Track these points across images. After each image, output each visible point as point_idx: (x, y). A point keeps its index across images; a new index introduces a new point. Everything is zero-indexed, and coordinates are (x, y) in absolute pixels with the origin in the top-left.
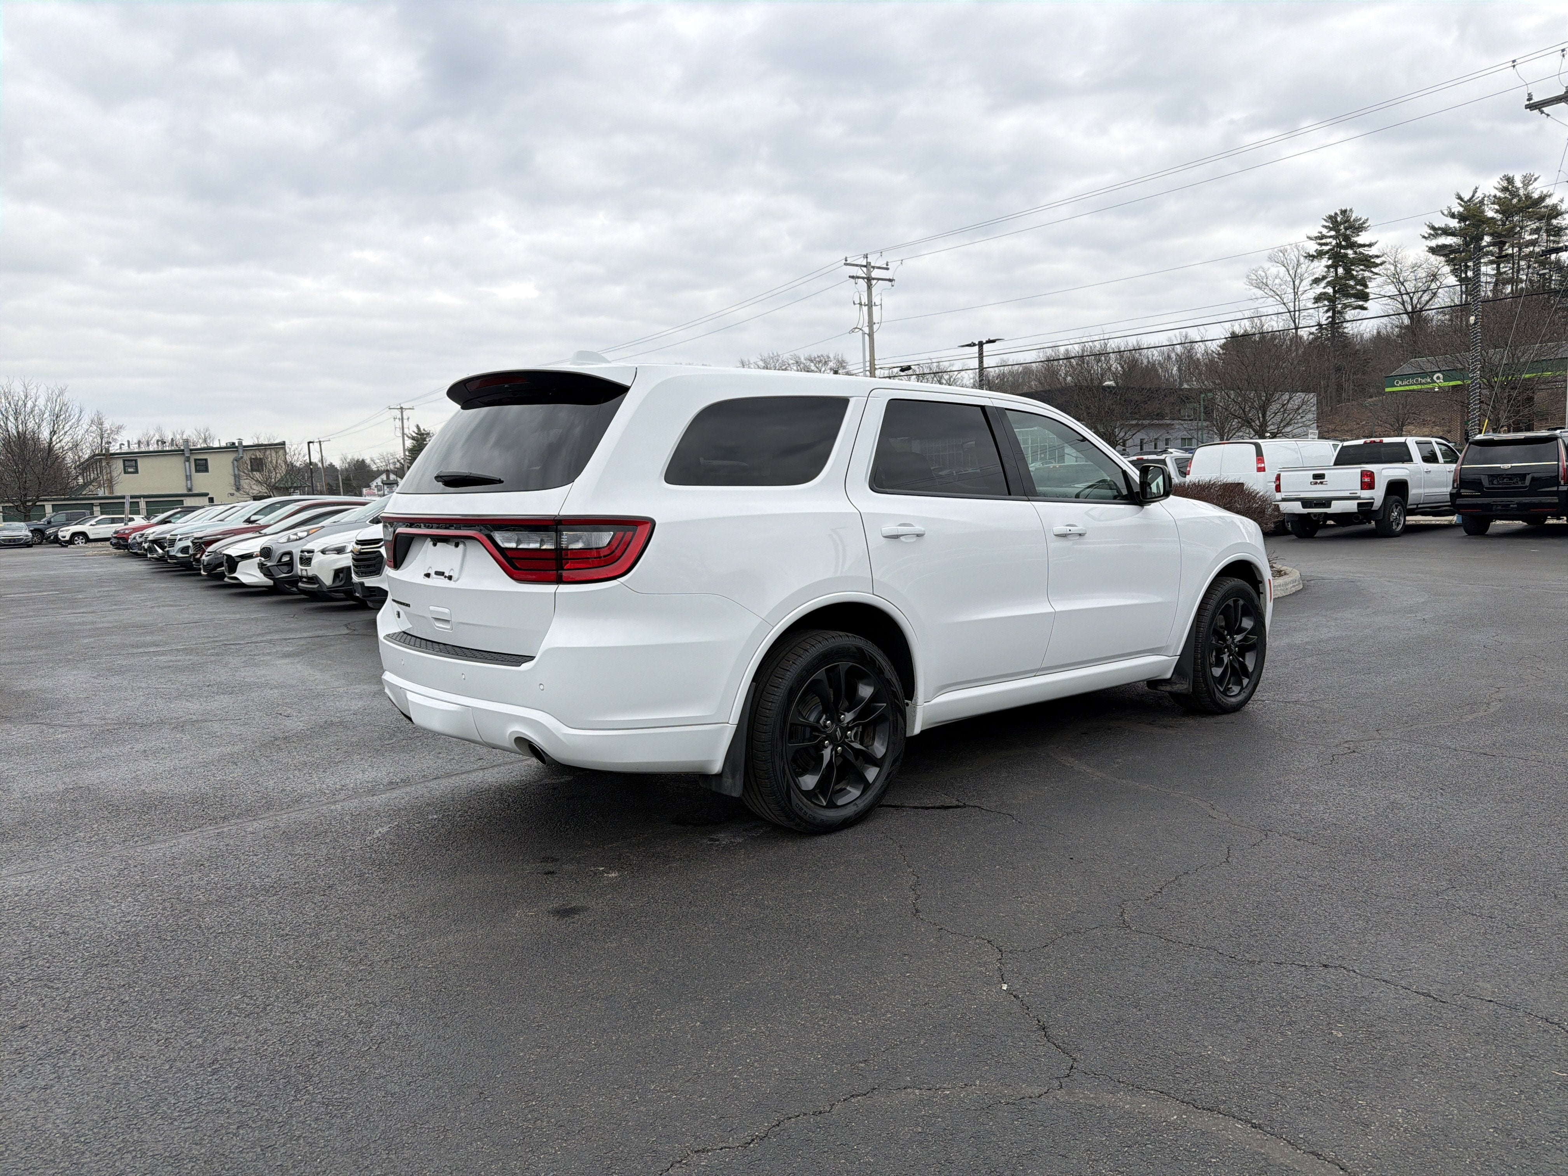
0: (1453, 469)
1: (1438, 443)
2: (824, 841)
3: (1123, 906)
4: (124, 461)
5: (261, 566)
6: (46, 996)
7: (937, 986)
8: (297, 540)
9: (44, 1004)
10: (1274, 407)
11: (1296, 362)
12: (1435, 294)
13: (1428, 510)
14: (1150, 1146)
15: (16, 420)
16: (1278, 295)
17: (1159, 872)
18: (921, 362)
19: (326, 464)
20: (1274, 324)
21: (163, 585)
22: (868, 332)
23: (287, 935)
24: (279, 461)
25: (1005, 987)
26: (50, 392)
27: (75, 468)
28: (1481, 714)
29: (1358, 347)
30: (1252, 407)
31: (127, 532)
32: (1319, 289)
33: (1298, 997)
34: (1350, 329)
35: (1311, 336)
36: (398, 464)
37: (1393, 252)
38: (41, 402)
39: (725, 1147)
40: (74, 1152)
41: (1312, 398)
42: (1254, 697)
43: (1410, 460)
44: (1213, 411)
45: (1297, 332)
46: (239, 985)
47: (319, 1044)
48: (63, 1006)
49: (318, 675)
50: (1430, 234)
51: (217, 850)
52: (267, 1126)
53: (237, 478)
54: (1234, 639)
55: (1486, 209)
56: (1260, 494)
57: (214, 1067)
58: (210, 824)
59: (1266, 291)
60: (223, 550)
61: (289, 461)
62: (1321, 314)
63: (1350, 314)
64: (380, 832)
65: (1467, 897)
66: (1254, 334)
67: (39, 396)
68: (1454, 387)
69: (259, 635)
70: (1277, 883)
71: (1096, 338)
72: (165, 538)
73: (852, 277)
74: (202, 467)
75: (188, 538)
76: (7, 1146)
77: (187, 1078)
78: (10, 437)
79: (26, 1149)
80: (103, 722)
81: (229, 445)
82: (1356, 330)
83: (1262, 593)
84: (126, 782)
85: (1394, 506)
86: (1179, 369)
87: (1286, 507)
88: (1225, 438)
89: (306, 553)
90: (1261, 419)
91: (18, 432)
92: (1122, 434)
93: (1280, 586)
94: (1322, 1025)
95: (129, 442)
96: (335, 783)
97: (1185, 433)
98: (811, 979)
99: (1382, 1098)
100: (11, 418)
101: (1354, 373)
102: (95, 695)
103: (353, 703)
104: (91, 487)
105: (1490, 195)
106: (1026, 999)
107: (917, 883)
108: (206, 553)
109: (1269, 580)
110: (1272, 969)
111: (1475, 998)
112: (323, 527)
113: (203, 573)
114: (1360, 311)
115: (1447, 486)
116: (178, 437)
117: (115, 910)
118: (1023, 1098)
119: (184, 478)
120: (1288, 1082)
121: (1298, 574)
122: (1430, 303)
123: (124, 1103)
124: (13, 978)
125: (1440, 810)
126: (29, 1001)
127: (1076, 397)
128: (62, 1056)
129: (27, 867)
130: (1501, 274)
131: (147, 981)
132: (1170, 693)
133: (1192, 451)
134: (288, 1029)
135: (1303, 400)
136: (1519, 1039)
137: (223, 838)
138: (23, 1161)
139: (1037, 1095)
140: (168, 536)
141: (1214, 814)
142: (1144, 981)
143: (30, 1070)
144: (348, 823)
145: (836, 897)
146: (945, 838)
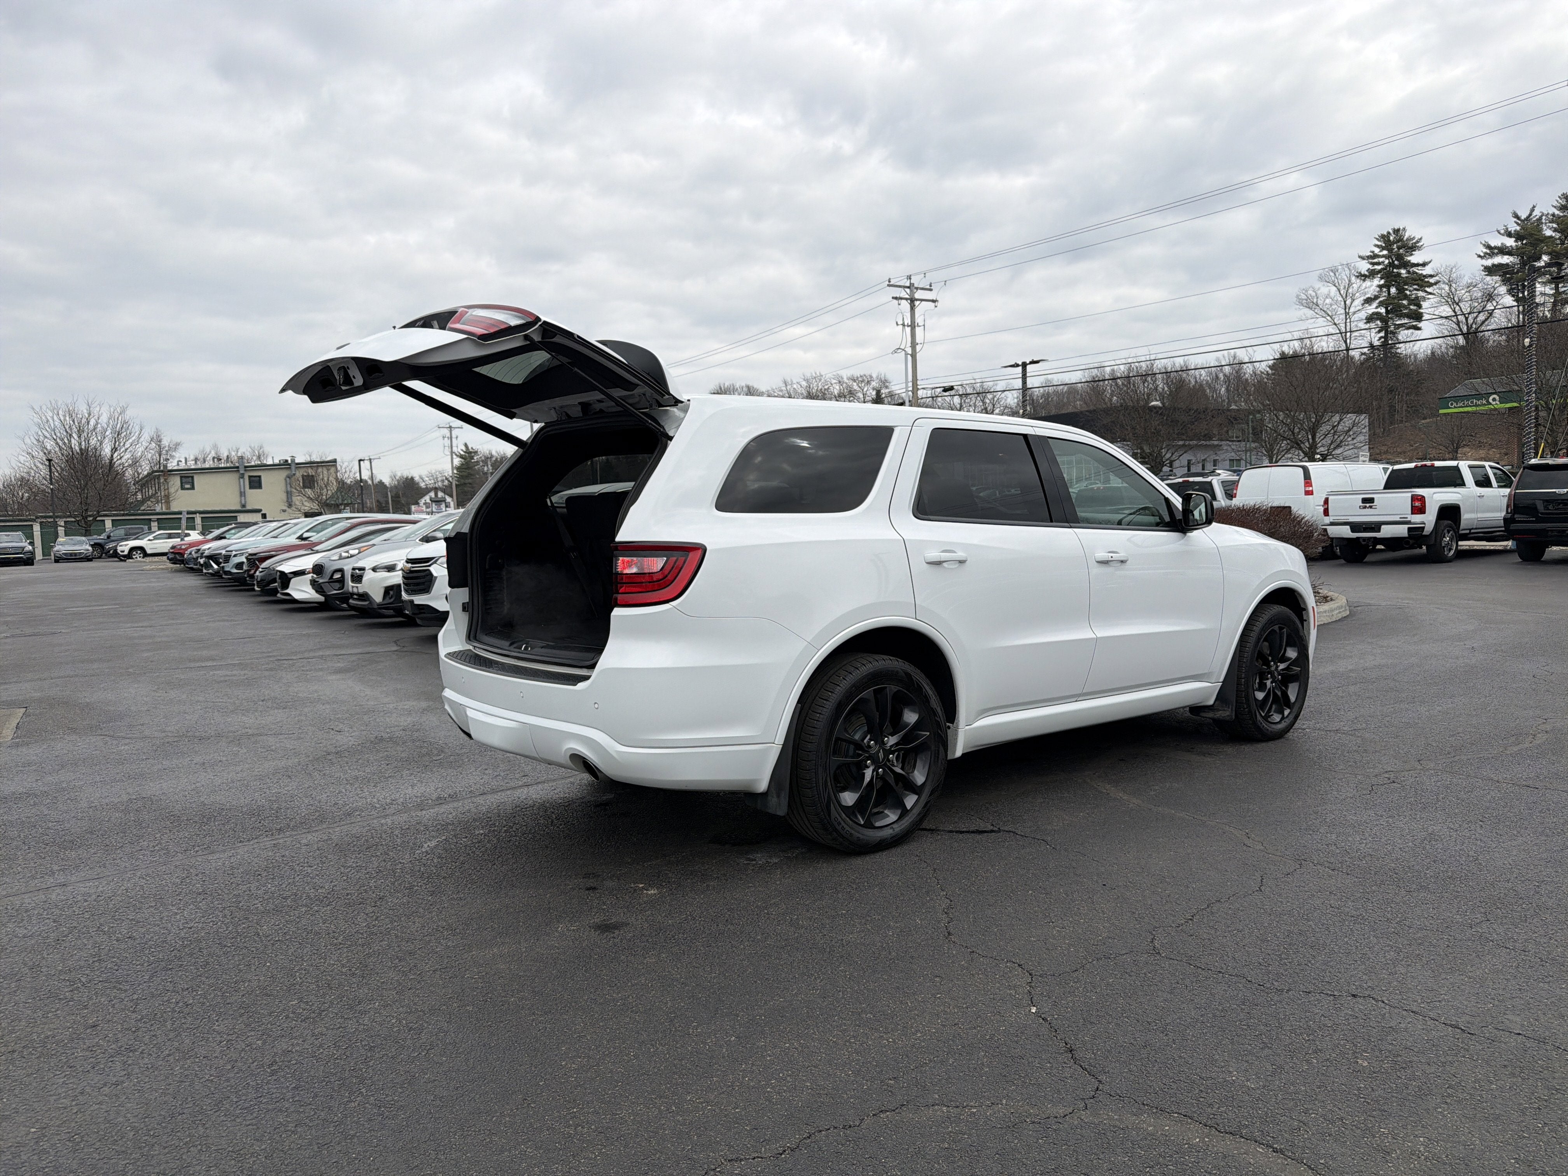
0: (1507, 494)
1: (1491, 467)
2: (858, 862)
3: (1154, 932)
4: (181, 477)
5: (313, 583)
6: (115, 997)
7: (967, 1008)
8: (348, 557)
9: (114, 1005)
10: (1324, 428)
11: (1346, 384)
12: (1491, 314)
13: (1482, 535)
14: (1171, 1167)
15: (79, 437)
16: (1329, 315)
17: (1192, 900)
18: (965, 382)
19: (376, 481)
20: (1324, 345)
21: (219, 600)
22: (910, 353)
23: (340, 944)
24: (331, 478)
25: (1034, 1010)
26: (112, 410)
27: (134, 484)
28: (1527, 745)
29: (1411, 368)
30: (1301, 429)
31: (183, 547)
32: (1372, 309)
33: (1324, 1025)
34: (1402, 349)
35: (1363, 356)
36: (446, 481)
37: (1448, 271)
38: (104, 419)
39: (758, 1157)
40: (144, 1145)
41: (1364, 420)
42: (1296, 725)
43: (1462, 484)
44: (1261, 432)
45: (1348, 353)
46: (296, 991)
47: (371, 1049)
48: (132, 1007)
49: (368, 691)
50: (1486, 253)
51: (274, 861)
52: (323, 1125)
53: (289, 494)
54: (1277, 667)
55: (1545, 228)
56: (1306, 519)
57: (273, 1068)
58: (267, 836)
59: (1316, 311)
60: (277, 567)
61: (340, 478)
62: (1373, 334)
63: (1403, 334)
64: (428, 846)
65: (1501, 930)
66: (1304, 355)
67: (102, 414)
68: (1510, 409)
69: (311, 650)
70: (1310, 913)
71: (1143, 359)
72: (220, 554)
73: (896, 298)
74: (256, 483)
75: (242, 554)
76: (83, 1137)
77: (248, 1078)
78: (73, 454)
79: (100, 1140)
80: (163, 734)
81: (282, 462)
82: (1410, 350)
83: (1306, 621)
84: (187, 793)
85: (1446, 531)
86: (1227, 390)
87: (1336, 532)
88: (1274, 460)
89: (357, 571)
90: (1311, 441)
91: (81, 449)
92: (1168, 455)
93: (1325, 612)
94: (1348, 1054)
95: (186, 459)
96: (385, 798)
97: (1233, 454)
98: (843, 998)
99: (1404, 1127)
100: (75, 435)
101: (1407, 394)
102: (155, 708)
103: (403, 719)
104: (149, 503)
105: (1548, 214)
106: (1055, 1022)
107: (950, 907)
108: (260, 570)
109: (1313, 607)
110: (1300, 998)
111: (1503, 1030)
112: (374, 545)
113: (256, 588)
114: (1414, 331)
115: (1501, 511)
116: (233, 454)
117: (178, 917)
118: (1049, 1118)
119: (238, 494)
120: (1312, 1109)
121: (1344, 601)
122: (1486, 323)
123: (190, 1100)
124: (83, 980)
125: (1479, 842)
126: (100, 1001)
127: (1122, 417)
128: (131, 1054)
129: (95, 873)
130: (1560, 293)
131: (209, 985)
132: (1213, 719)
133: (1239, 473)
134: (342, 1034)
135: (1354, 421)
136: (1546, 1072)
137: (279, 849)
138: (98, 1151)
139: (1062, 1115)
140: (223, 552)
141: (1248, 842)
142: (1172, 1007)
143: (102, 1066)
144: (397, 836)
145: (869, 919)
146: (979, 863)
